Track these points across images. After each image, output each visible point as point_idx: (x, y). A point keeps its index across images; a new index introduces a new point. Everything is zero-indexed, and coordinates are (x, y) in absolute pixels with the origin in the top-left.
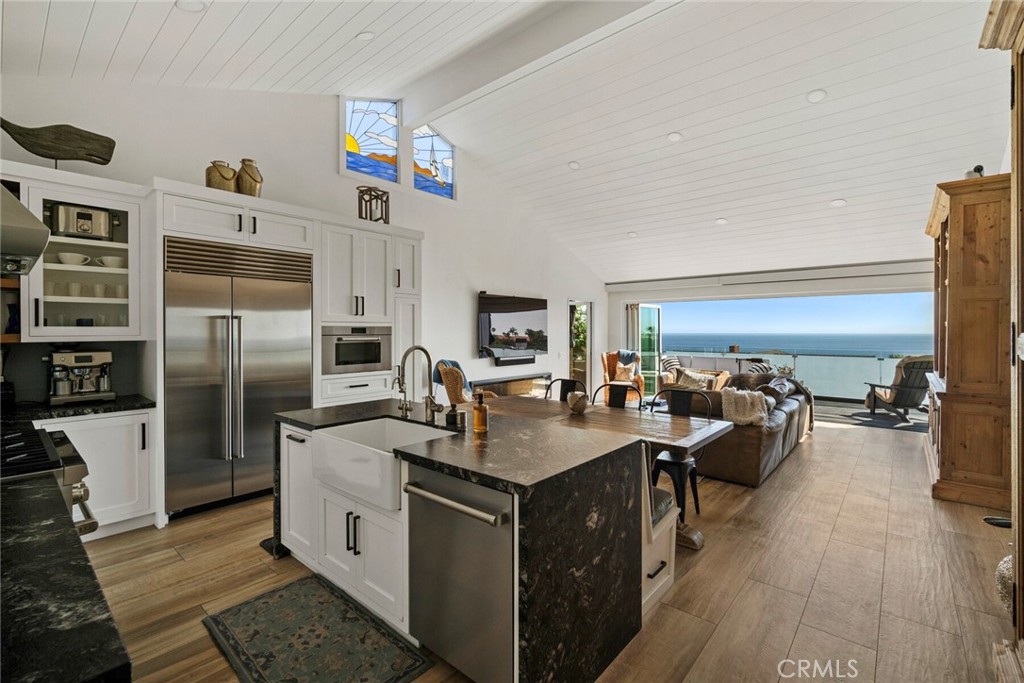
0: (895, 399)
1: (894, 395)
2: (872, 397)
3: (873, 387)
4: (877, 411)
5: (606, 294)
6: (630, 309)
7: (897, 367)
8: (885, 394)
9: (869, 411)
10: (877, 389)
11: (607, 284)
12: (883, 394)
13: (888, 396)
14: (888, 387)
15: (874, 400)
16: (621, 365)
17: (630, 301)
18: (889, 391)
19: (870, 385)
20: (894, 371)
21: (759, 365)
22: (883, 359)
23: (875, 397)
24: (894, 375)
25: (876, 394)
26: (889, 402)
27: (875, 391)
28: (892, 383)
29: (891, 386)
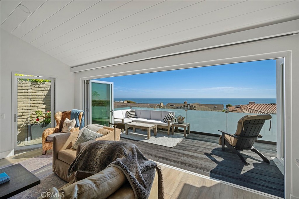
0: (237, 144)
1: (236, 141)
2: (223, 139)
3: (223, 133)
4: (225, 147)
5: (72, 73)
6: (86, 83)
7: (238, 123)
8: (231, 140)
10: (226, 135)
11: (72, 67)
12: (229, 139)
14: (232, 136)
15: (224, 141)
16: (67, 120)
17: (86, 78)
18: (233, 138)
19: (222, 132)
20: (237, 124)
21: (168, 115)
22: (228, 113)
23: (225, 140)
24: (237, 128)
25: (225, 138)
26: (233, 145)
27: (224, 136)
28: (235, 133)
29: (235, 135)
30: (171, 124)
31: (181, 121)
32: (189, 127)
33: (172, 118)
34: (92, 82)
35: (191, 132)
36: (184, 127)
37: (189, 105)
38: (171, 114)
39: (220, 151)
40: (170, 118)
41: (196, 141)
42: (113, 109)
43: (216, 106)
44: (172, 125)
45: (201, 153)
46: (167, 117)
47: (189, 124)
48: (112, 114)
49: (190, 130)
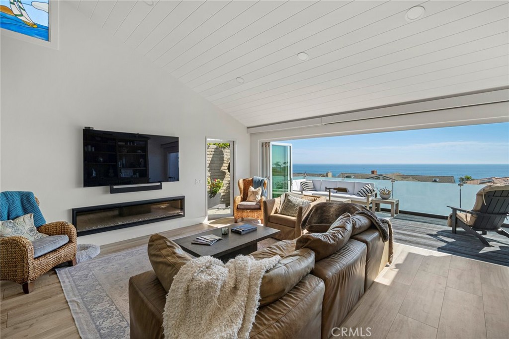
0: (475, 222)
1: (474, 219)
2: (454, 218)
3: (455, 210)
4: (458, 229)
5: (248, 135)
6: (264, 146)
7: (477, 195)
8: (467, 218)
9: (451, 229)
10: (458, 212)
11: (248, 128)
12: (464, 217)
13: (469, 219)
14: (468, 212)
15: (455, 221)
16: (252, 189)
17: (265, 140)
18: (469, 215)
19: (452, 208)
20: (475, 197)
21: (366, 187)
22: (463, 185)
23: (457, 218)
24: (475, 201)
25: (457, 216)
26: (470, 225)
27: (456, 214)
28: (472, 209)
29: (472, 211)
30: (370, 199)
31: (385, 196)
32: (397, 205)
33: (372, 191)
34: (272, 145)
35: (401, 212)
36: (392, 203)
37: (381, 177)
38: (370, 185)
39: (450, 233)
40: (369, 192)
41: (410, 222)
42: (292, 177)
43: (438, 180)
44: (372, 200)
45: (422, 233)
46: (364, 190)
47: (398, 200)
48: (291, 184)
49: (400, 209)
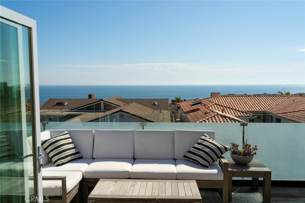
37: (102, 102)
43: (156, 103)
